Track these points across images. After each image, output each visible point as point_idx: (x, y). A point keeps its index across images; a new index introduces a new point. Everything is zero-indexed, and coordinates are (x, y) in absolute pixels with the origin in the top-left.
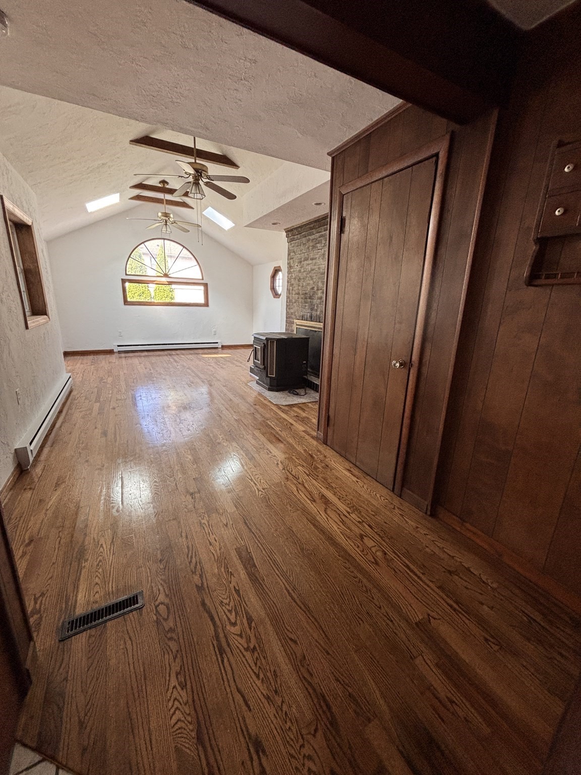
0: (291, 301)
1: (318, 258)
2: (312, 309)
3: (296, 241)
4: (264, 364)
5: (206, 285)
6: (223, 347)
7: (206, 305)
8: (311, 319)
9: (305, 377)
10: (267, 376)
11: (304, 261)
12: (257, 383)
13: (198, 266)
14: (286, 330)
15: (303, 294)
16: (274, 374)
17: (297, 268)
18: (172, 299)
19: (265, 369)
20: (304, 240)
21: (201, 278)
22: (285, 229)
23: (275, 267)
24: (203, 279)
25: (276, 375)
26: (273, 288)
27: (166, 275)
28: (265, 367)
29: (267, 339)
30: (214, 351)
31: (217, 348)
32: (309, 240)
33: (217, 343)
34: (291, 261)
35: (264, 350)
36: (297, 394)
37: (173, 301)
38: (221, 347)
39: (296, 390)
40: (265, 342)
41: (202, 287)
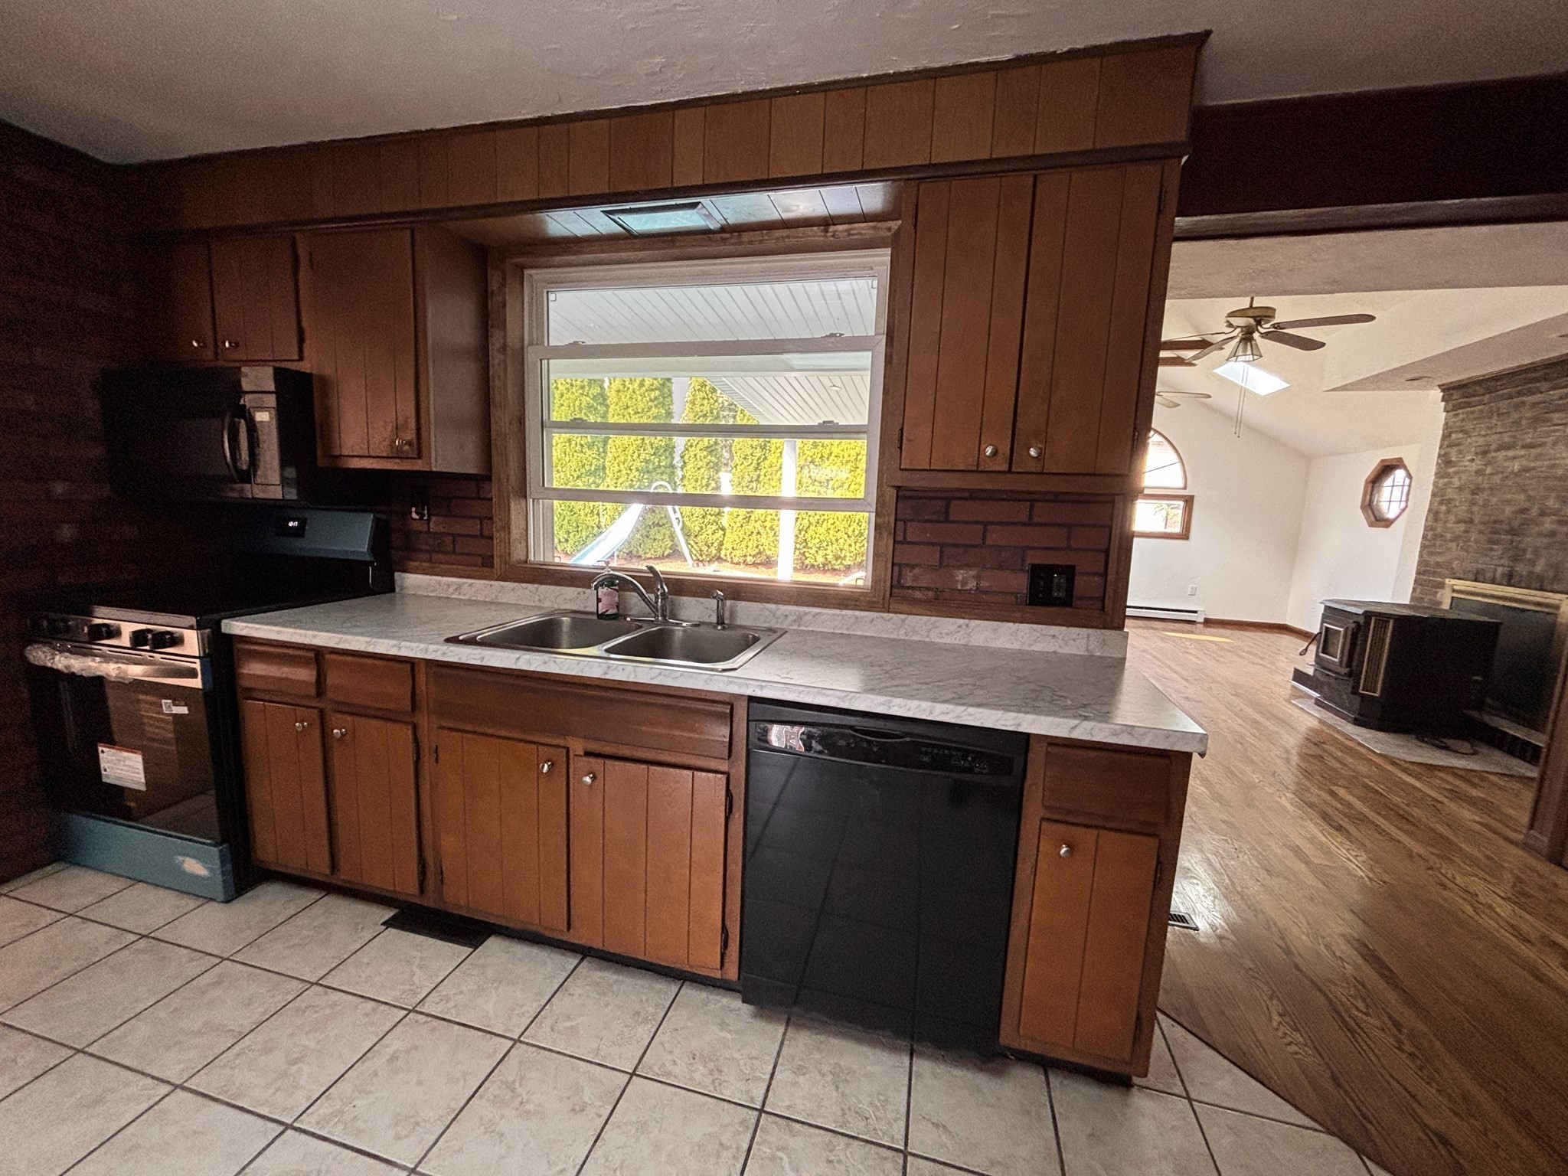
0: (1435, 537)
1: (1549, 445)
2: (1516, 559)
3: (1475, 408)
4: (1349, 664)
5: (1189, 501)
6: (1208, 622)
7: (1185, 536)
8: (1510, 580)
9: (1475, 714)
10: (1355, 691)
11: (1497, 450)
12: (1318, 703)
13: (1178, 466)
14: (1412, 598)
15: (1481, 523)
16: (1378, 692)
17: (1469, 463)
19: (1350, 676)
20: (1503, 405)
21: (1181, 485)
22: (1439, 386)
23: (1382, 461)
24: (1185, 488)
25: (1381, 695)
26: (1370, 505)
28: (1350, 674)
29: (1368, 615)
30: (1187, 627)
31: (1193, 622)
32: (1517, 407)
33: (1195, 612)
34: (1453, 452)
35: (1355, 635)
36: (1447, 748)
38: (1202, 620)
39: (1445, 740)
40: (1361, 621)
41: (1182, 503)
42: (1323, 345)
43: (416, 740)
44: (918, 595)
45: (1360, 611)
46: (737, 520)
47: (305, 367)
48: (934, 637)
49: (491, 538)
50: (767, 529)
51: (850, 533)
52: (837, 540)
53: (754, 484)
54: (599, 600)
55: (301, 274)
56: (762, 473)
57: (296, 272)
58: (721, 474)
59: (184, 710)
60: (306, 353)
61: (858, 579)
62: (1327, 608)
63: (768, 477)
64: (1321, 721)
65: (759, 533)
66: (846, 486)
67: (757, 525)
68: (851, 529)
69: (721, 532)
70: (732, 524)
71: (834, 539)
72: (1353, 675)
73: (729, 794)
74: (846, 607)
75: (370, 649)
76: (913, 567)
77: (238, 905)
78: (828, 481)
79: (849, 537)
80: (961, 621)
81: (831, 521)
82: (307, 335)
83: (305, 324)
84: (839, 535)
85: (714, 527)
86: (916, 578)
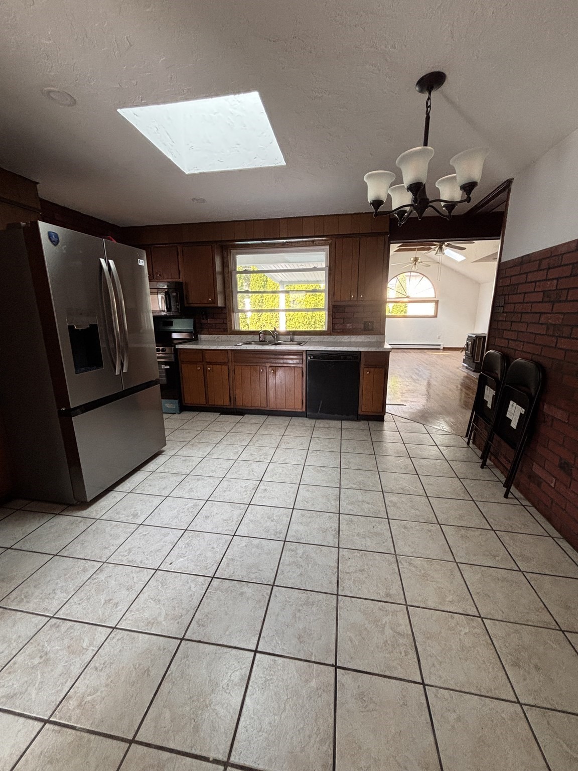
4: (472, 353)
5: (437, 302)
6: (445, 349)
7: (436, 316)
10: (474, 362)
12: (466, 368)
13: (433, 289)
16: (479, 361)
18: (405, 312)
24: (435, 297)
27: (408, 297)
29: (477, 337)
30: (437, 351)
31: (439, 349)
33: (440, 345)
35: (473, 344)
37: (406, 314)
38: (442, 348)
40: (475, 339)
41: (434, 303)
42: (466, 249)
43: (228, 369)
44: (339, 331)
45: (474, 336)
46: (254, 320)
47: (181, 280)
48: (343, 340)
49: (226, 324)
50: (268, 323)
51: (305, 323)
52: (299, 327)
53: (261, 304)
54: (260, 337)
55: (179, 257)
56: (264, 298)
57: (178, 255)
58: (245, 300)
59: (168, 367)
60: (181, 277)
61: (325, 328)
62: (468, 336)
63: (267, 300)
64: (467, 374)
65: (264, 326)
66: (302, 303)
67: (264, 322)
68: (305, 321)
69: (247, 326)
70: (252, 322)
71: (298, 326)
72: (473, 356)
73: (302, 371)
74: (321, 335)
75: (218, 348)
76: (337, 324)
77: (181, 414)
78: (294, 301)
79: (304, 325)
80: (349, 336)
81: (296, 319)
82: (181, 272)
83: (180, 269)
84: (300, 324)
85: (244, 324)
86: (338, 326)
